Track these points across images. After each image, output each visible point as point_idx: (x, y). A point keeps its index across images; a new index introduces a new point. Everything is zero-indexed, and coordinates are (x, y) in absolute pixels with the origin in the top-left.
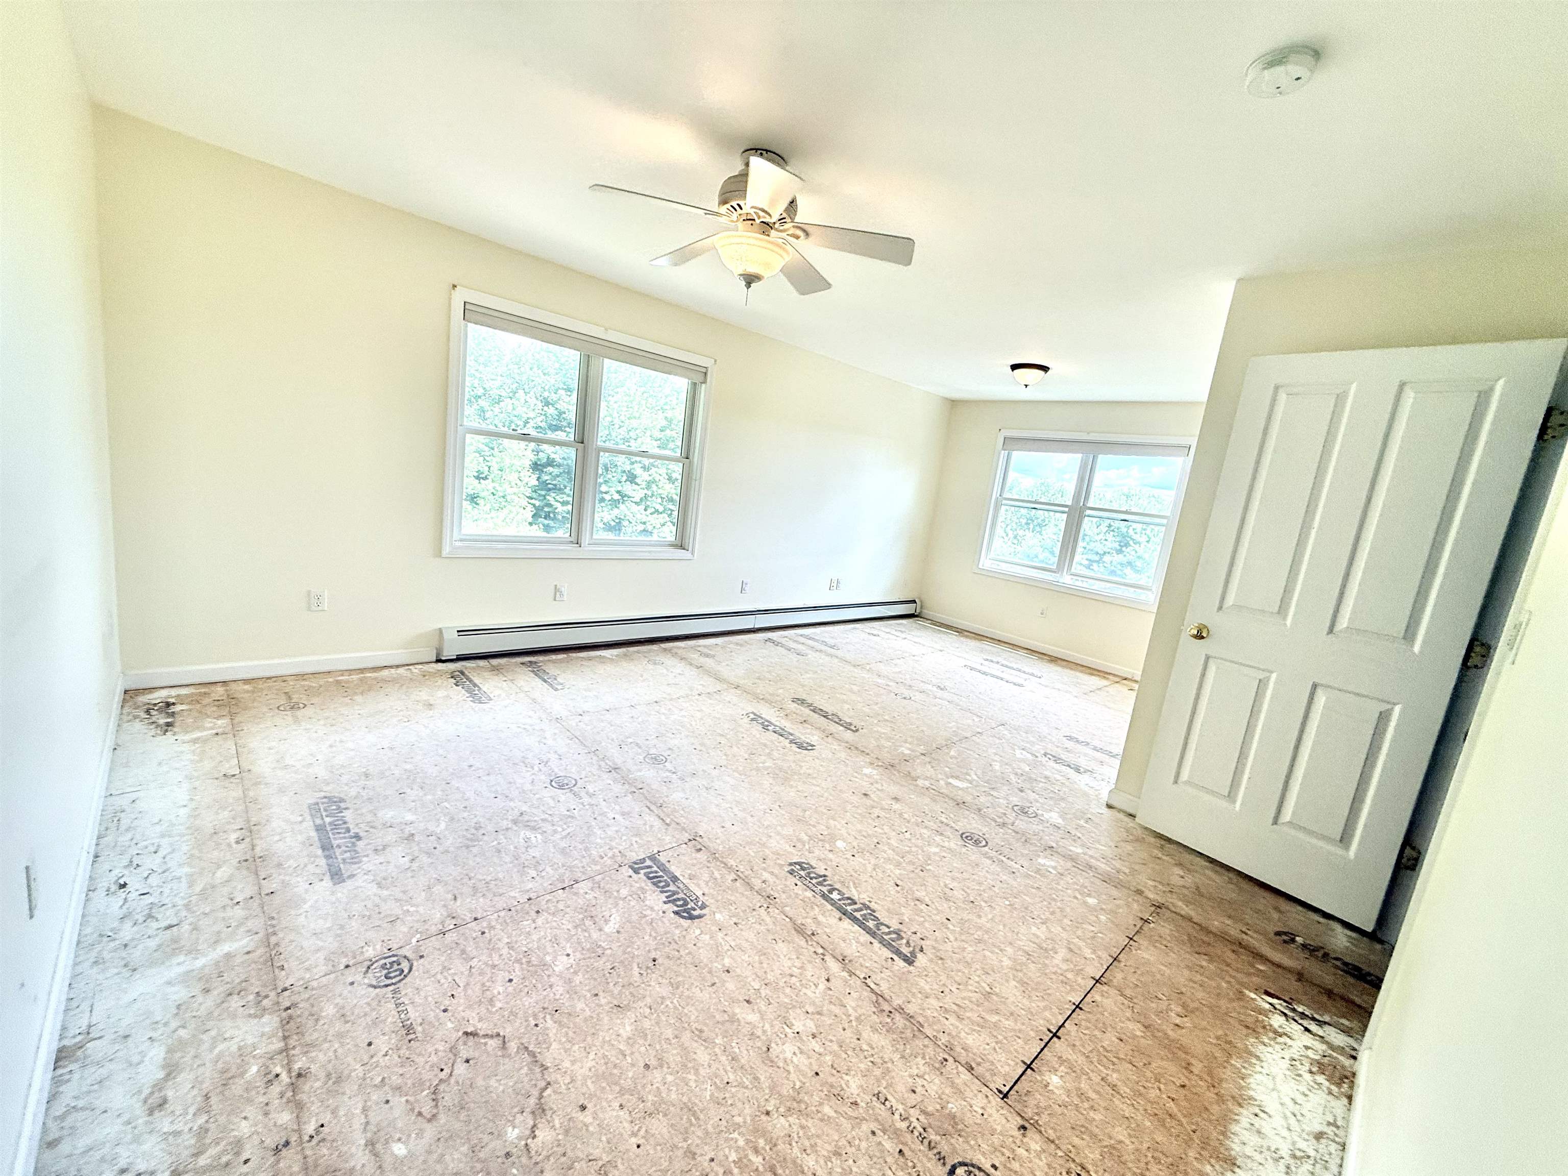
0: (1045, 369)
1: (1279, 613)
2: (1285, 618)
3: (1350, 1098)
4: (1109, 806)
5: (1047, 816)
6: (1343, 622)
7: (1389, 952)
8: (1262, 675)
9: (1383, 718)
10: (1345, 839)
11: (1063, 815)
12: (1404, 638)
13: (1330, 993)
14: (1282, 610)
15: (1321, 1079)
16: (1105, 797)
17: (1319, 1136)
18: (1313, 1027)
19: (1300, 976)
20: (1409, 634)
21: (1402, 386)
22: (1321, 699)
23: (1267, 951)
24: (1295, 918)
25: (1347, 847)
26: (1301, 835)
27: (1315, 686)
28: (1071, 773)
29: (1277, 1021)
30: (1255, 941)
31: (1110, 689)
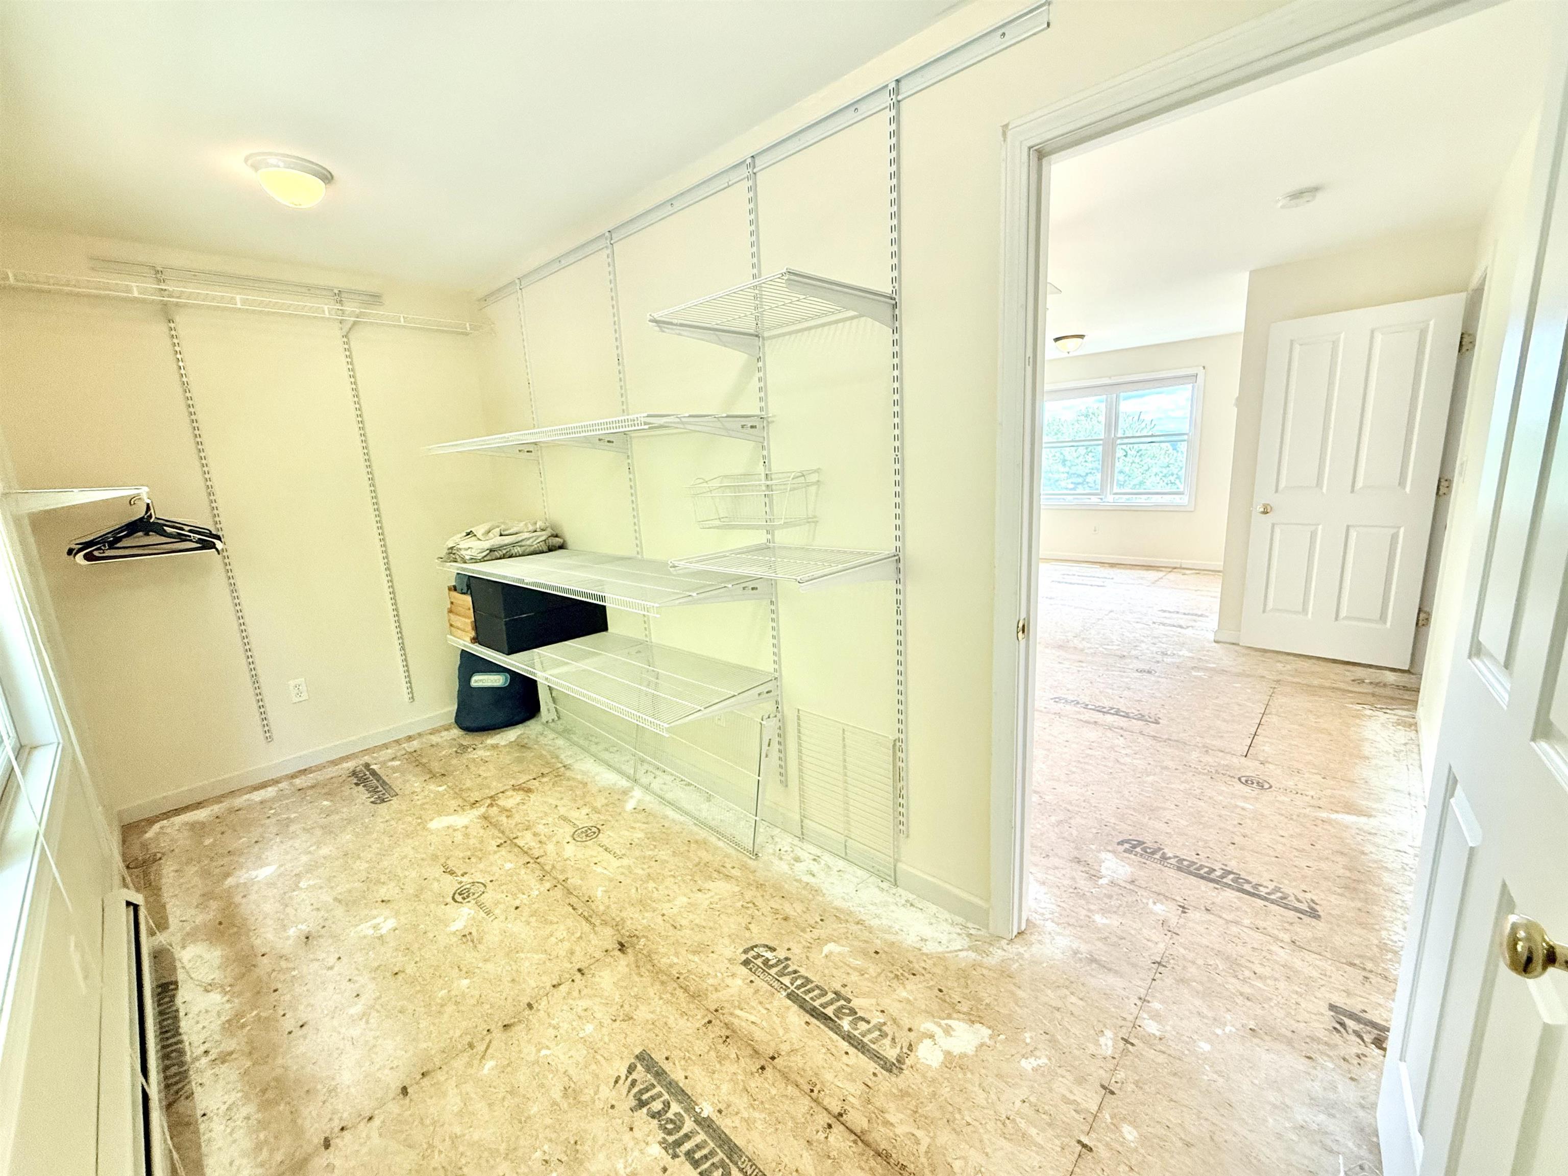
0: (1082, 337)
1: (1317, 485)
2: (1321, 488)
3: (1417, 731)
4: (1216, 642)
5: (1181, 653)
6: (1359, 484)
7: (1420, 676)
8: (1313, 528)
9: (1394, 537)
10: (1383, 617)
11: (1191, 651)
12: (1399, 484)
13: (1392, 698)
14: (1319, 484)
15: (1400, 727)
16: (1212, 637)
17: (1405, 744)
18: (1388, 711)
19: (1373, 695)
20: (1402, 483)
21: (1372, 332)
22: (1353, 534)
23: (1350, 688)
24: (1360, 672)
25: (1385, 623)
26: (1355, 623)
27: (1348, 527)
28: (1179, 630)
29: (1368, 712)
30: (1342, 686)
31: (1167, 577)
